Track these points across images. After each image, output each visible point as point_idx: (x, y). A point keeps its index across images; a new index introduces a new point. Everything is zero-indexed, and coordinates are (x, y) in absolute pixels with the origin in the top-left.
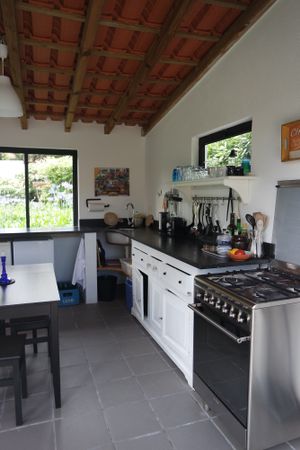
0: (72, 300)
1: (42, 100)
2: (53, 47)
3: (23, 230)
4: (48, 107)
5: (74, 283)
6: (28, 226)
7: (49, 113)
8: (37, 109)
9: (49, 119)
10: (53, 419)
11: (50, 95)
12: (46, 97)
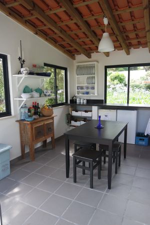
0: (144, 143)
1: (133, 39)
2: (130, 10)
3: (126, 105)
4: (138, 42)
5: (146, 134)
6: (128, 103)
7: (139, 44)
8: (133, 43)
9: (141, 48)
10: (105, 193)
11: (137, 35)
12: (135, 36)
